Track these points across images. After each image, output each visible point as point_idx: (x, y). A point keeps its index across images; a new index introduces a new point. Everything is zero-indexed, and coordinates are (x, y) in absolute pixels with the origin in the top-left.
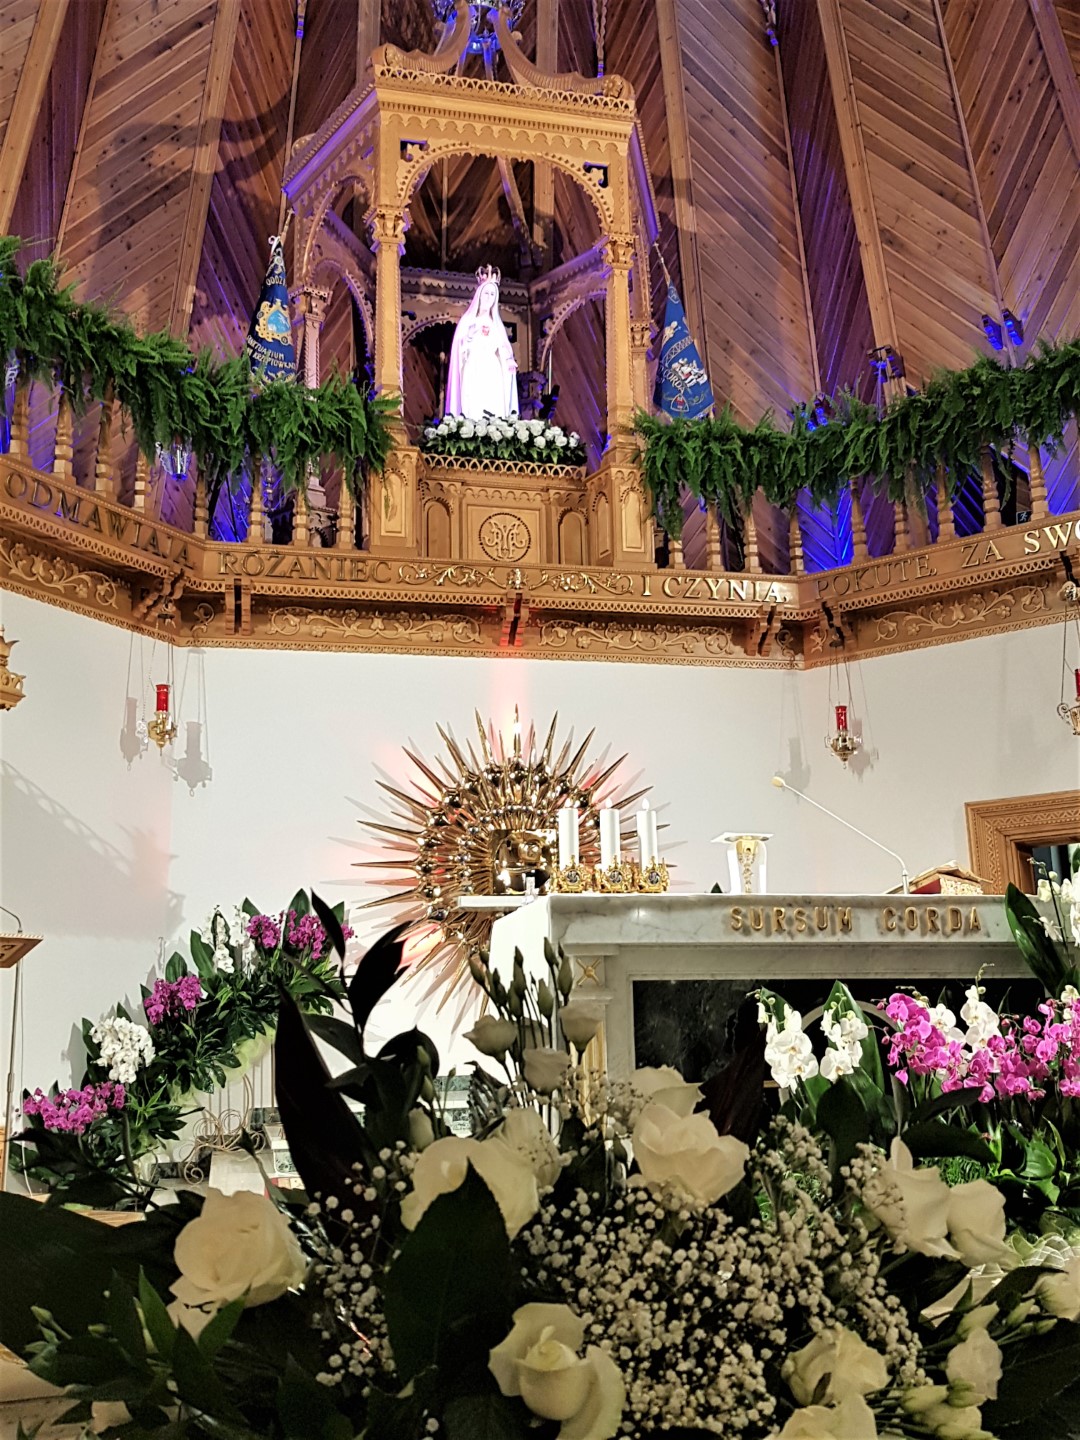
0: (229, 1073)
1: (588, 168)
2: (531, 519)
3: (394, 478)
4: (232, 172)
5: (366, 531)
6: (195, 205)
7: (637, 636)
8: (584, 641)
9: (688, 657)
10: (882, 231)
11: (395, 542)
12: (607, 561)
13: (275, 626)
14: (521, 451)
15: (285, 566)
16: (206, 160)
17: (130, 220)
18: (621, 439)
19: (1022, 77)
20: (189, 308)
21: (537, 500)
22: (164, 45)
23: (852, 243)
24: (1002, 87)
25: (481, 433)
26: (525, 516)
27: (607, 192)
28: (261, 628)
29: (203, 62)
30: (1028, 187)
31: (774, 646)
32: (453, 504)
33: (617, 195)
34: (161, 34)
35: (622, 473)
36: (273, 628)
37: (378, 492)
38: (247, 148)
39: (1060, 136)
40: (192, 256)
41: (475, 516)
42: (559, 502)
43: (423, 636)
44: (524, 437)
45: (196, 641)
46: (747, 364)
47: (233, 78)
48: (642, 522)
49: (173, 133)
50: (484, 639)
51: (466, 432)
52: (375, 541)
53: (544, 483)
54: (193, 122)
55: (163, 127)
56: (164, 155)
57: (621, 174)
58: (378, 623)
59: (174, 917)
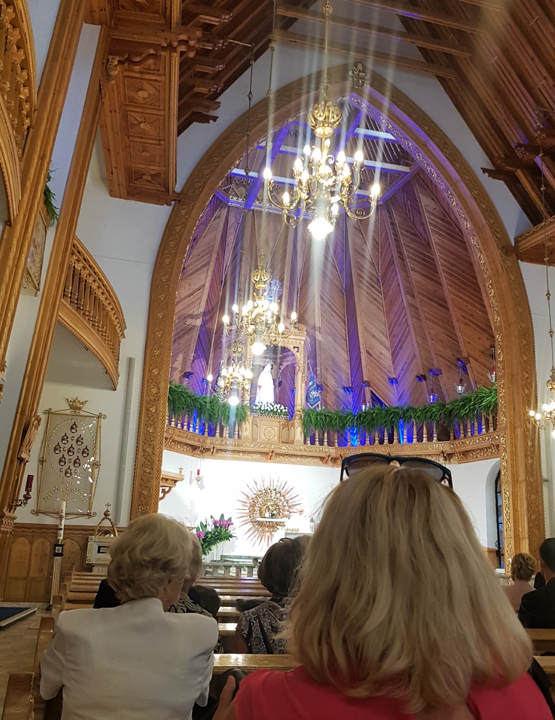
0: (210, 552)
1: (294, 347)
2: (276, 429)
3: (247, 423)
4: (204, 323)
5: (240, 434)
6: (195, 334)
7: (298, 459)
8: (286, 460)
9: (309, 464)
10: (367, 350)
11: (247, 438)
12: (292, 442)
13: (219, 454)
14: (274, 413)
15: (224, 443)
16: (199, 322)
17: (180, 338)
18: (298, 413)
19: (401, 321)
20: (192, 359)
21: (277, 424)
22: (191, 294)
23: (359, 352)
24: (397, 321)
25: (266, 409)
26: (274, 428)
27: (298, 354)
28: (217, 455)
29: (200, 298)
30: (401, 348)
31: (329, 462)
32: (259, 426)
33: (300, 354)
34: (191, 291)
35: (297, 422)
36: (220, 455)
37: (244, 426)
38: (208, 317)
39: (409, 337)
40: (193, 347)
41: (263, 428)
42: (283, 425)
43: (251, 458)
44: (275, 410)
45: (203, 458)
46: (332, 374)
47: (207, 301)
48: (301, 433)
49: (192, 316)
50: (264, 459)
51: (262, 408)
52: (242, 437)
53: (279, 420)
54: (197, 313)
55: (190, 315)
56: (189, 322)
57: (301, 349)
58: (241, 454)
59: (196, 518)
